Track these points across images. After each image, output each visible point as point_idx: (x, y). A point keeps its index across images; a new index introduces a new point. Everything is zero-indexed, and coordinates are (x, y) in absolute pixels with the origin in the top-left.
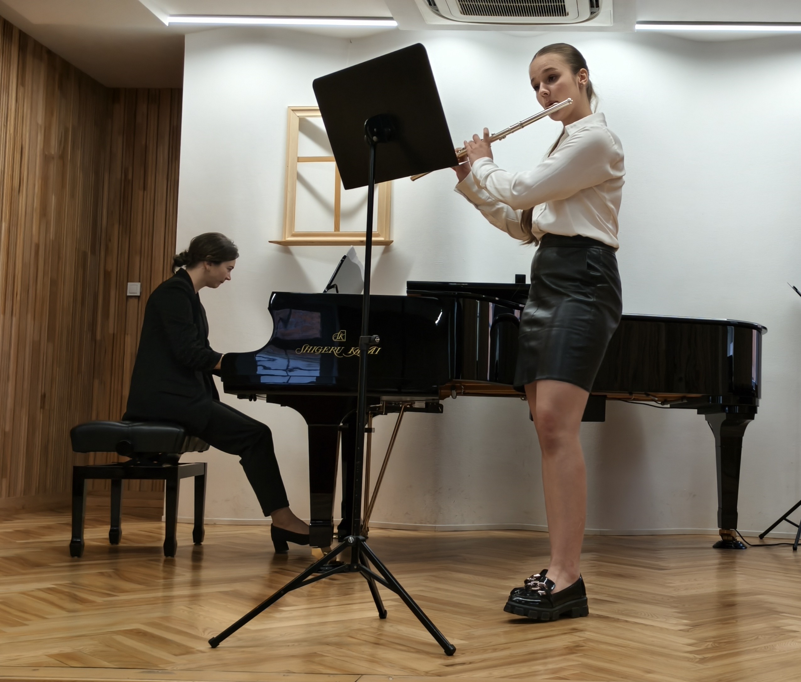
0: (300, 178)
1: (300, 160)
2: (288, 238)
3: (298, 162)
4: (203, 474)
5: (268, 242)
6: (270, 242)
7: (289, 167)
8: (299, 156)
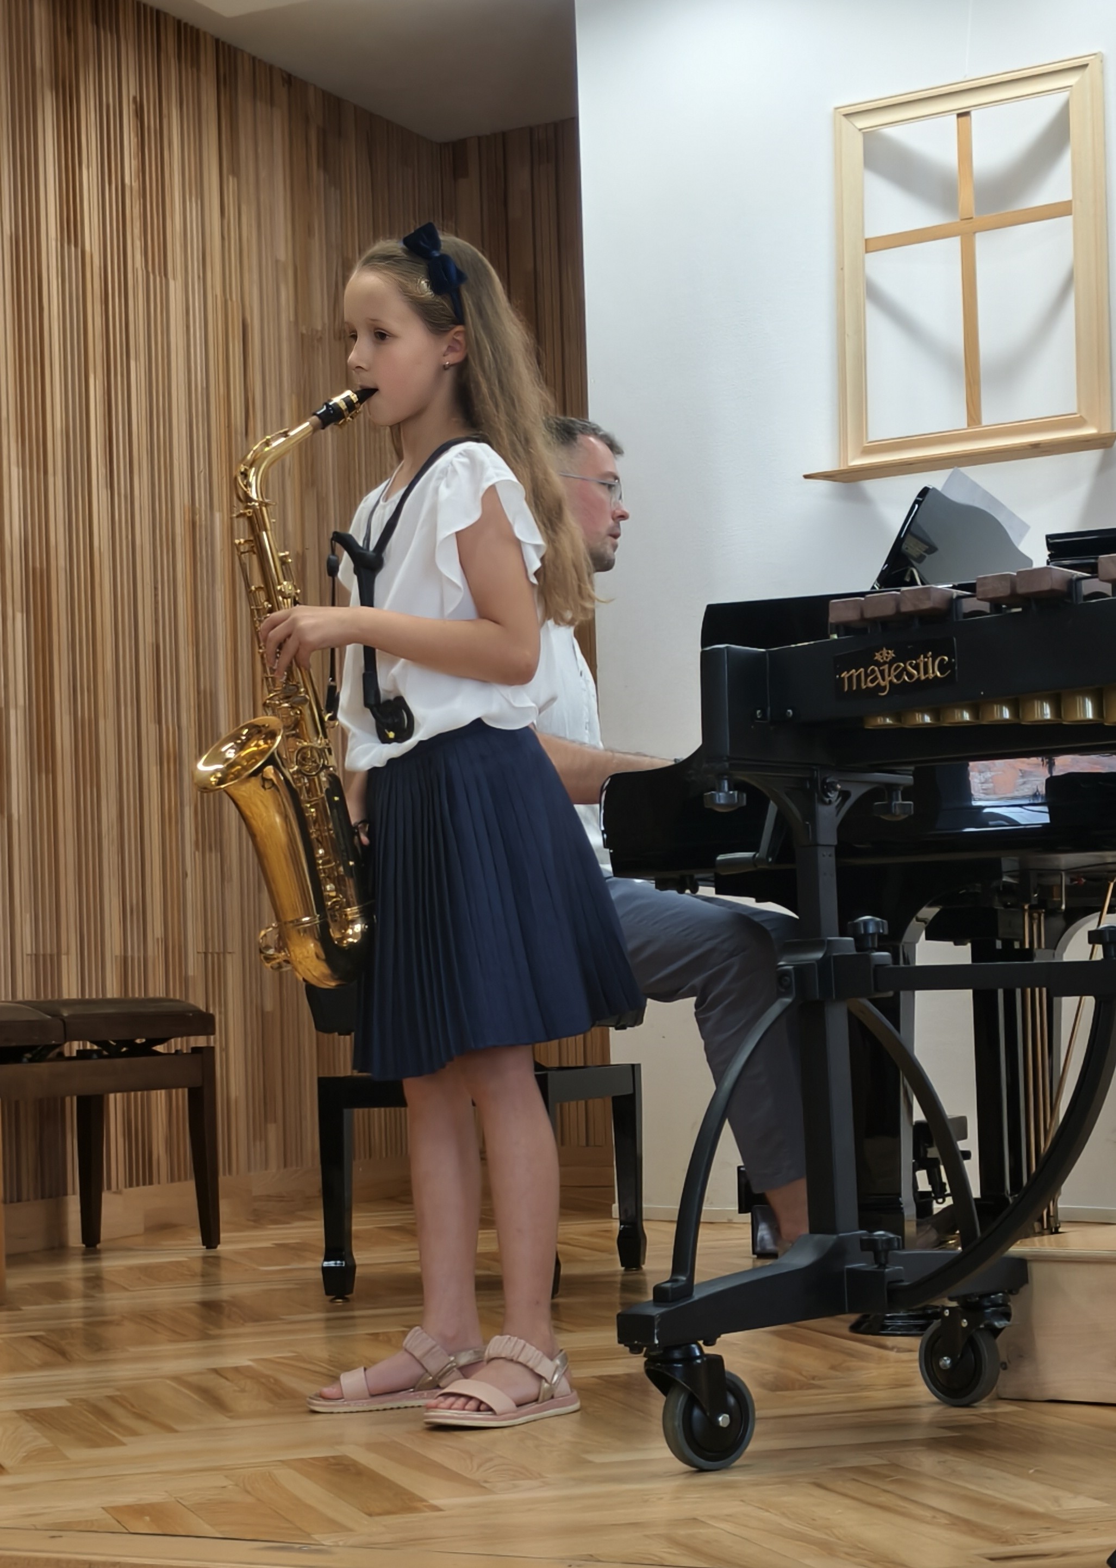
0: (873, 294)
1: (872, 245)
2: (853, 459)
3: (867, 252)
4: (631, 1092)
5: (803, 478)
6: (806, 477)
7: (846, 269)
8: (868, 235)
